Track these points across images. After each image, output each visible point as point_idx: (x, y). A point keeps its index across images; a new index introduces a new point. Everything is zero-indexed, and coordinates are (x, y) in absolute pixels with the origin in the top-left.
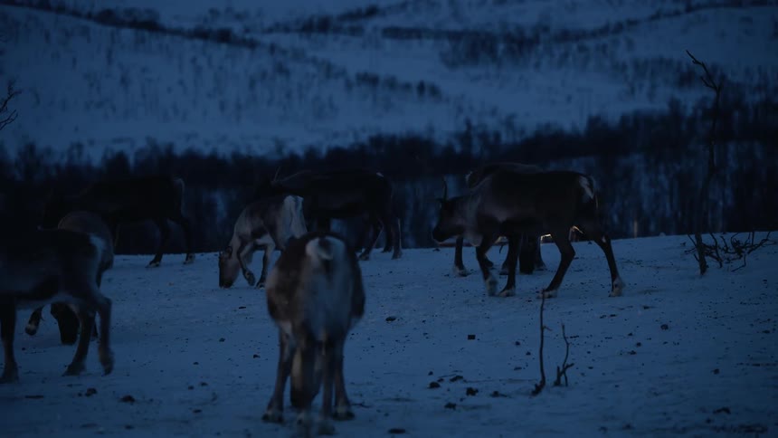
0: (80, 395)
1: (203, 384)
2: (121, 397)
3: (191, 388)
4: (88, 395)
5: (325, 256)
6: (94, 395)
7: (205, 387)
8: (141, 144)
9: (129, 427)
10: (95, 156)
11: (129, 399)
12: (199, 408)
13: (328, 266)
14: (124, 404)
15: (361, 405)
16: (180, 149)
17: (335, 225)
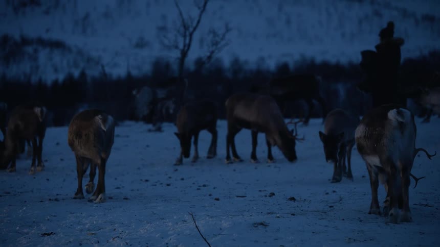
0: (266, 196)
1: (334, 192)
2: (288, 198)
3: (327, 194)
4: (270, 196)
5: (400, 120)
6: (274, 196)
7: (335, 193)
8: (297, 57)
9: (294, 215)
10: (272, 64)
11: (293, 199)
12: (332, 205)
13: (401, 126)
14: (289, 201)
15: (426, 205)
16: (319, 59)
17: (409, 102)
